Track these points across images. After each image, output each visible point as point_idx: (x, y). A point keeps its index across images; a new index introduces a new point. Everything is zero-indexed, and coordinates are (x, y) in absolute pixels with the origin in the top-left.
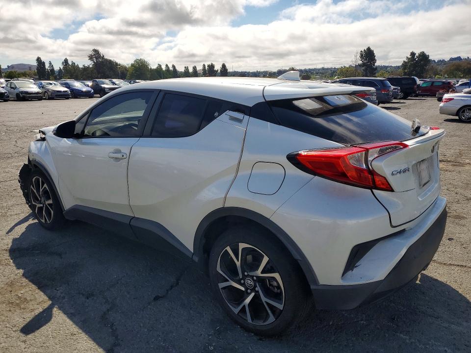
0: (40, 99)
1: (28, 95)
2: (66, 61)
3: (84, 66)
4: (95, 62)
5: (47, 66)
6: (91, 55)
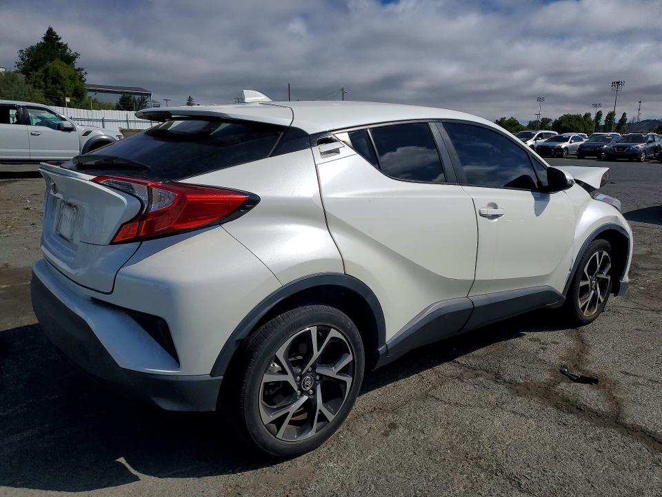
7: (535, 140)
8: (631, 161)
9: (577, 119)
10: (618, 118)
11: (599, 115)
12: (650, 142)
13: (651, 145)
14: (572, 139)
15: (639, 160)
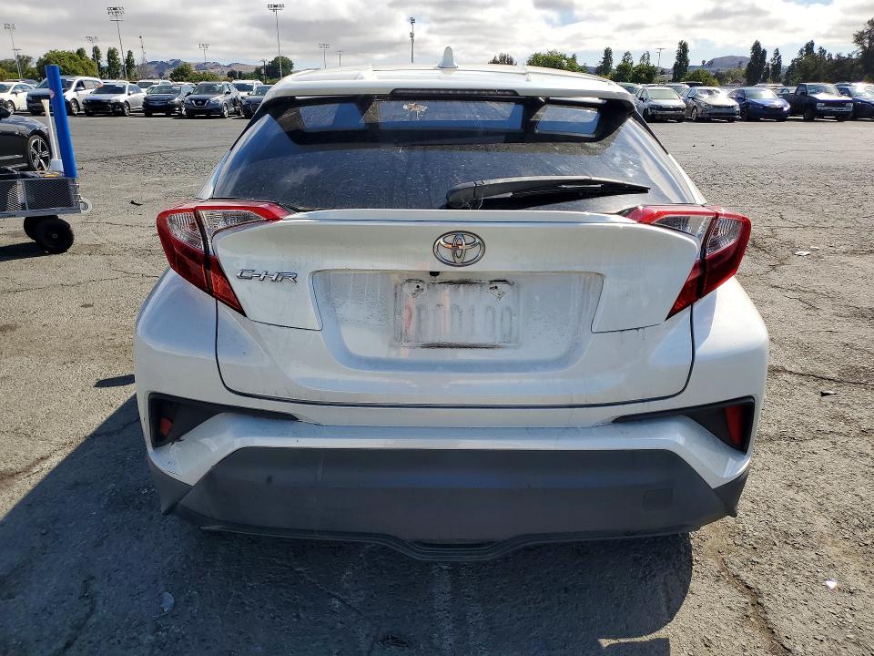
0: (680, 119)
1: (660, 113)
2: (810, 47)
3: (838, 56)
4: (864, 47)
5: (769, 58)
6: (862, 33)
7: (76, 90)
8: (208, 117)
9: (70, 58)
10: (122, 58)
11: (96, 51)
12: (228, 93)
13: (229, 97)
14: (129, 90)
15: (222, 117)
